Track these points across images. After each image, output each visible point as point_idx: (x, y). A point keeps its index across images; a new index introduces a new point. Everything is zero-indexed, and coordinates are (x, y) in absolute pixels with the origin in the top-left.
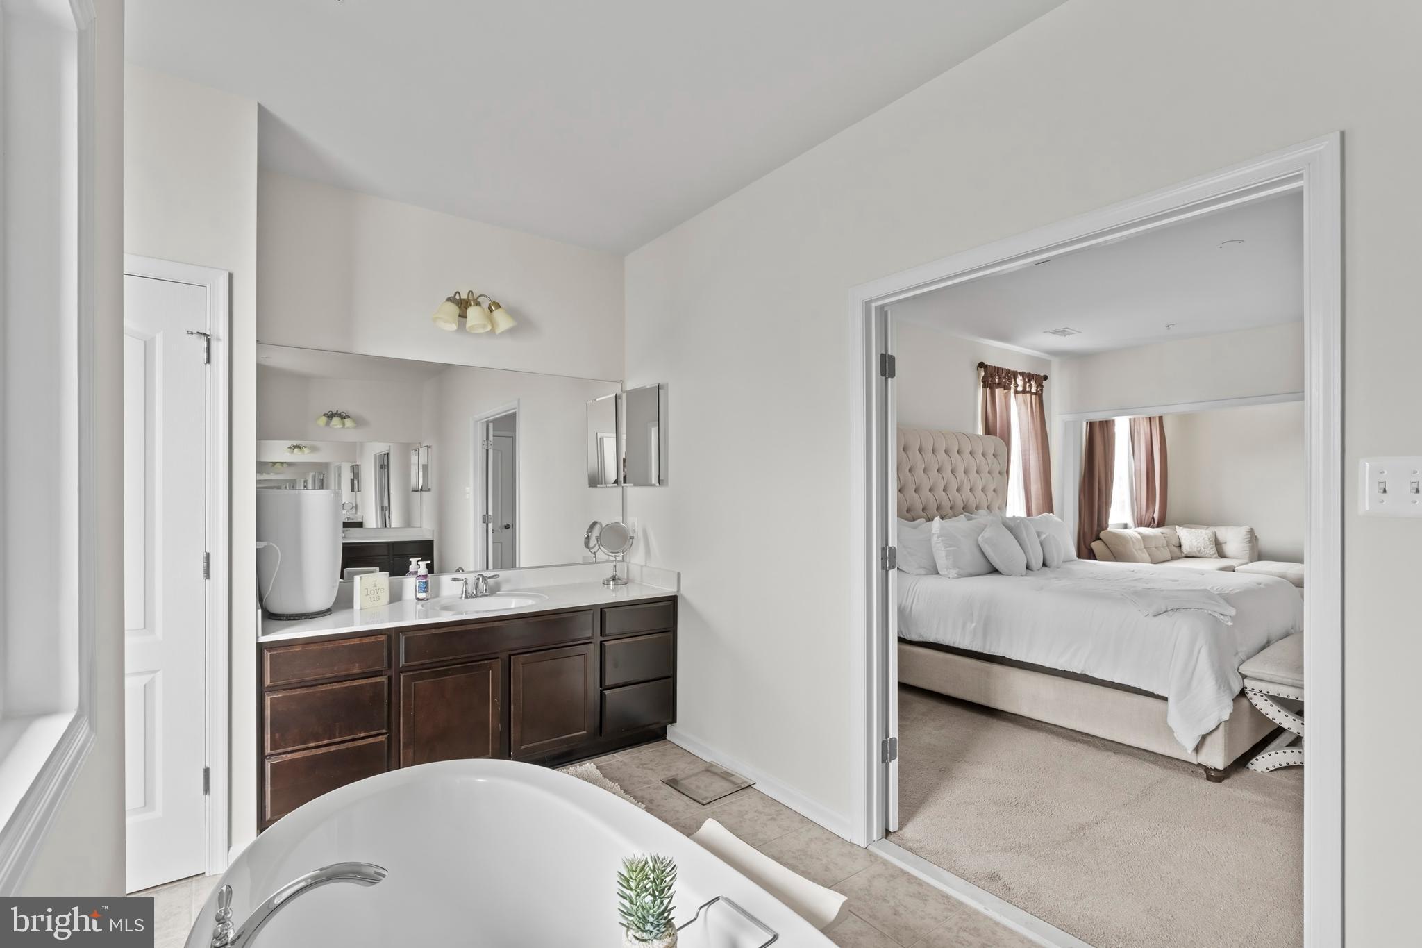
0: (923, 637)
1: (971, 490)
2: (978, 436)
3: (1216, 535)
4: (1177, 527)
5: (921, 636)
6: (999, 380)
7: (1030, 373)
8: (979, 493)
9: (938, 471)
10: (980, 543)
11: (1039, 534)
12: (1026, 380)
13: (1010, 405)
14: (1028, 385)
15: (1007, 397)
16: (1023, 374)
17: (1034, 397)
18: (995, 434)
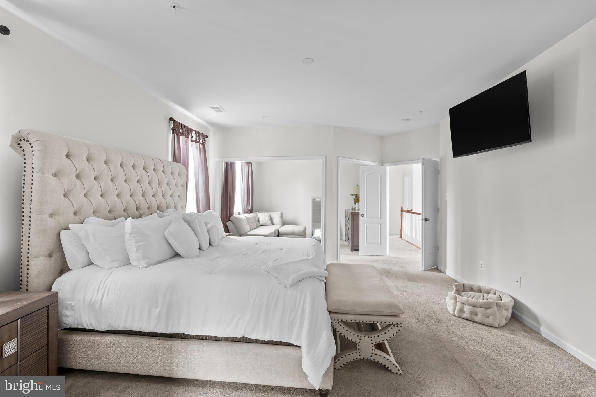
0: (112, 327)
1: (163, 196)
2: (169, 162)
3: (270, 216)
4: (258, 213)
5: (110, 326)
6: (182, 131)
7: (199, 132)
8: (168, 197)
9: (138, 182)
10: (166, 236)
11: (206, 224)
12: (197, 135)
13: (188, 147)
14: (198, 138)
15: (186, 142)
16: (195, 131)
17: (201, 145)
18: (179, 162)
